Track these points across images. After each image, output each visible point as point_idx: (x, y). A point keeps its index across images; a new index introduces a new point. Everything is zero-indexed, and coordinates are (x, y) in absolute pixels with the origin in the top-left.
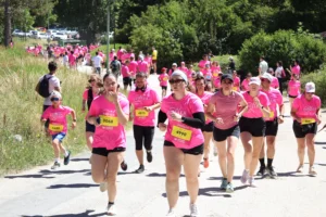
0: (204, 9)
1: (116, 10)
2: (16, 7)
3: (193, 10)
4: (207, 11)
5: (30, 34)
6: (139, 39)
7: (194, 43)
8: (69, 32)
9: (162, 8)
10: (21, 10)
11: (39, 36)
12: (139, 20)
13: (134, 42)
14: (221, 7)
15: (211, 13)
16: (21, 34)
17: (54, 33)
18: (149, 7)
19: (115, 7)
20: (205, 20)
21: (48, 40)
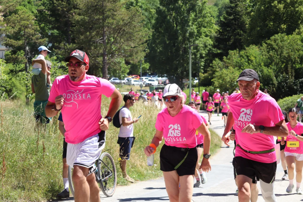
0: (282, 52)
1: (202, 57)
2: (112, 57)
3: (271, 53)
4: (285, 54)
5: (125, 81)
6: (221, 81)
7: (273, 84)
8: (160, 78)
9: (242, 53)
10: (117, 59)
11: (133, 82)
12: (221, 64)
13: (216, 84)
14: (298, 50)
15: (289, 56)
16: (118, 81)
17: (146, 80)
18: (231, 52)
19: (201, 54)
20: (283, 62)
21: (141, 86)
